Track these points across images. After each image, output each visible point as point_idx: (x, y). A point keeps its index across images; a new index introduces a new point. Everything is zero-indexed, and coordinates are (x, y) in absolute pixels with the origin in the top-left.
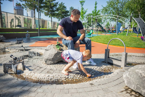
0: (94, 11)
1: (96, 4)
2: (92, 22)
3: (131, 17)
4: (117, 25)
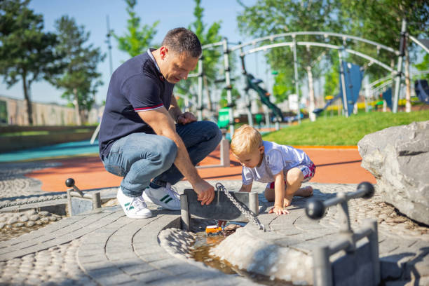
2: (229, 70)
3: (404, 36)
4: (342, 76)
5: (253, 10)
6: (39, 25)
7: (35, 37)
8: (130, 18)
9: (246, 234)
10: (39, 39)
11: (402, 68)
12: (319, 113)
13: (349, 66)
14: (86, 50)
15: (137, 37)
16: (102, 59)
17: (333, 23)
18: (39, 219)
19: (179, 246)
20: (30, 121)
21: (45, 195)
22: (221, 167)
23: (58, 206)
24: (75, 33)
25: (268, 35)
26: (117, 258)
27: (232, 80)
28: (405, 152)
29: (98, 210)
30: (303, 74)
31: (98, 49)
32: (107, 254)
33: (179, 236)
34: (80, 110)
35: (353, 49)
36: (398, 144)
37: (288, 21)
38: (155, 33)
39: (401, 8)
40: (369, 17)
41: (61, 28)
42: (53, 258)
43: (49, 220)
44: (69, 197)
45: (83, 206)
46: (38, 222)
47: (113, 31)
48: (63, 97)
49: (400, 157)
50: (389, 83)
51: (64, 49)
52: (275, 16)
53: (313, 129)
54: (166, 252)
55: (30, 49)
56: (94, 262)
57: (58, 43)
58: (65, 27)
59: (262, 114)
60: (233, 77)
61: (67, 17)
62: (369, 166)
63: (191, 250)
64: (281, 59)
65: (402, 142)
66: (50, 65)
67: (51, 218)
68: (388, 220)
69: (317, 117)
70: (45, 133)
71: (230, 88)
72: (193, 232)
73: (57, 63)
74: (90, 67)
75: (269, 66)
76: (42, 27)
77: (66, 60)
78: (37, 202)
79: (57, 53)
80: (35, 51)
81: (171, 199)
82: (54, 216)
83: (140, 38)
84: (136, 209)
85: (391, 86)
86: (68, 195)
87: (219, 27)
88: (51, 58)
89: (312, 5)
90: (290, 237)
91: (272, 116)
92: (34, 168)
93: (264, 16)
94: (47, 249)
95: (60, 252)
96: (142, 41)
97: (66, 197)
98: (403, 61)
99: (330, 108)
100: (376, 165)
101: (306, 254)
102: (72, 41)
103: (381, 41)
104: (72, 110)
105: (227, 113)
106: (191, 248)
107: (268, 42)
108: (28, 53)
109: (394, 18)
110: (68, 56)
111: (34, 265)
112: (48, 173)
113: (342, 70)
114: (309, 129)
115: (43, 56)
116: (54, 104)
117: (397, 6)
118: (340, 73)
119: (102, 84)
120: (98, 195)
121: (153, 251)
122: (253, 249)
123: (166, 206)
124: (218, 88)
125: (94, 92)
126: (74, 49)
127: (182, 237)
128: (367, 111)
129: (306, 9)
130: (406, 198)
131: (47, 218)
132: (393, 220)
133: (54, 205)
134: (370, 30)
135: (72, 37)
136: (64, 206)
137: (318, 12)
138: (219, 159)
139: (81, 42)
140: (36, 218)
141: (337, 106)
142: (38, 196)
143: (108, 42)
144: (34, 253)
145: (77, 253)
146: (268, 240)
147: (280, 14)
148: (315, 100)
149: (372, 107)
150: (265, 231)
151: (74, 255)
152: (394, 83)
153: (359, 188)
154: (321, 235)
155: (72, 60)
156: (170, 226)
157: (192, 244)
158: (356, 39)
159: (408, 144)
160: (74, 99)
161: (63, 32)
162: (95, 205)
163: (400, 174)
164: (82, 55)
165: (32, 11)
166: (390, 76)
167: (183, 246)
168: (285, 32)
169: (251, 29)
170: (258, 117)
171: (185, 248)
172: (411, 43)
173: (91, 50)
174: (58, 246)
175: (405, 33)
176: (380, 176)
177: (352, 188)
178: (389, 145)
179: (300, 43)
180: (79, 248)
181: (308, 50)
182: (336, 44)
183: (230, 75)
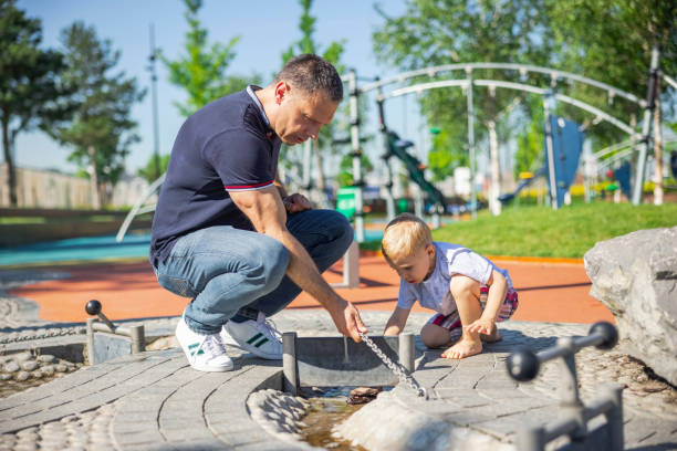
2: (358, 123)
3: (655, 76)
4: (549, 140)
5: (400, 24)
6: (34, 36)
7: (26, 57)
8: (190, 29)
9: (394, 403)
10: (32, 61)
11: (651, 129)
12: (507, 200)
13: (561, 123)
14: (113, 83)
15: (202, 62)
16: (140, 98)
17: (534, 50)
18: (37, 367)
19: (282, 420)
20: (13, 199)
21: (47, 327)
22: (345, 287)
23: (70, 348)
24: (95, 52)
25: (425, 67)
26: (181, 437)
27: (363, 140)
28: (666, 273)
29: (141, 355)
30: (480, 135)
31: (134, 80)
32: (161, 430)
33: (281, 402)
34: (99, 183)
35: (566, 94)
36: (655, 260)
37: (458, 44)
38: (232, 56)
39: (650, 28)
40: (597, 42)
41: (71, 43)
42: (70, 434)
43: (55, 370)
44: (89, 332)
45: (113, 347)
46: (37, 374)
47: (160, 51)
48: (70, 159)
49: (657, 282)
50: (626, 154)
51: (75, 78)
52: (438, 35)
53: (499, 229)
54: (262, 430)
55: (17, 77)
56: (141, 444)
57: (66, 67)
58: (78, 42)
59: (409, 199)
60: (363, 135)
61: (82, 25)
62: (603, 295)
63: (300, 428)
64: (446, 108)
65: (661, 257)
66: (50, 105)
67: (59, 367)
68: (634, 386)
69: (502, 209)
70: (39, 221)
71: (358, 154)
72: (304, 397)
73: (62, 101)
74: (118, 111)
75: (424, 119)
76: (38, 41)
77: (78, 98)
78: (34, 338)
79: (62, 85)
80: (25, 81)
81: (266, 340)
82: (62, 365)
83: (206, 65)
84: (207, 354)
85: (629, 159)
86: (88, 328)
87: (341, 50)
88: (53, 93)
89: (500, 19)
90: (470, 409)
91: (427, 202)
92: (22, 280)
93: (418, 34)
94: (59, 420)
95: (81, 425)
96: (210, 70)
97: (84, 332)
98: (652, 117)
99: (525, 192)
100: (616, 294)
101: (499, 439)
102: (90, 66)
103: (615, 84)
104: (85, 183)
105: (352, 196)
106: (301, 424)
107: (424, 78)
108: (14, 84)
109: (637, 45)
110: (81, 91)
111: (38, 447)
112: (48, 290)
113: (548, 129)
114: (492, 228)
115: (38, 90)
116: (55, 171)
117: (644, 24)
118: (546, 134)
119: (137, 139)
120: (141, 330)
121: (240, 427)
122: (407, 429)
123: (257, 352)
124: (335, 152)
125: (124, 153)
126: (91, 80)
127: (285, 405)
128: (588, 199)
129: (489, 25)
130: (667, 350)
131: (51, 367)
132: (643, 386)
133: (64, 344)
134: (596, 64)
135: (90, 58)
136: (80, 348)
137: (510, 30)
138: (341, 274)
139: (104, 68)
140: (32, 367)
141: (538, 189)
142: (35, 329)
143: (151, 69)
144: (38, 426)
145: (111, 428)
146: (434, 414)
147: (446, 32)
148: (501, 179)
149: (597, 192)
150: (428, 398)
151: (107, 431)
152: (636, 154)
153: (592, 331)
154: (521, 409)
155: (89, 98)
156: (265, 385)
157: (302, 418)
158: (572, 78)
159: (672, 260)
160: (90, 163)
161: (73, 49)
162: (135, 347)
163: (657, 309)
164: (105, 89)
165: (23, 13)
166: (627, 142)
167: (288, 420)
168: (452, 61)
169: (395, 57)
170: (403, 204)
171: (292, 423)
172: (665, 88)
173: (121, 81)
174: (78, 415)
175: (656, 70)
176: (621, 312)
177: (582, 331)
178: (638, 260)
179: (480, 83)
180: (113, 420)
181: (493, 94)
182: (538, 85)
183: (359, 131)
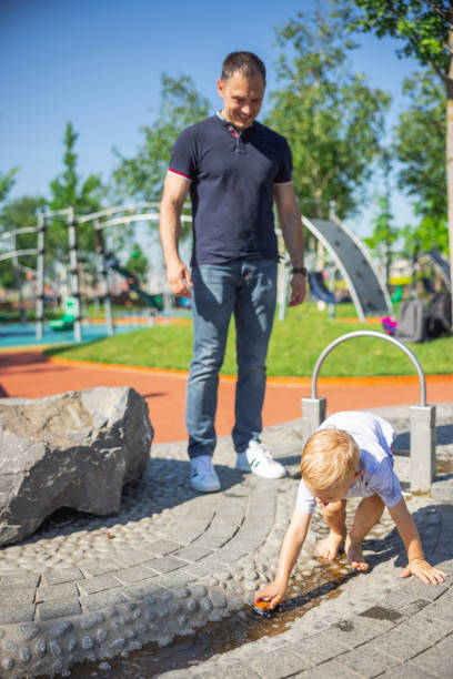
0: (63, 183)
1: (71, 140)
2: (76, 247)
71: (74, 272)
93: (148, 172)
